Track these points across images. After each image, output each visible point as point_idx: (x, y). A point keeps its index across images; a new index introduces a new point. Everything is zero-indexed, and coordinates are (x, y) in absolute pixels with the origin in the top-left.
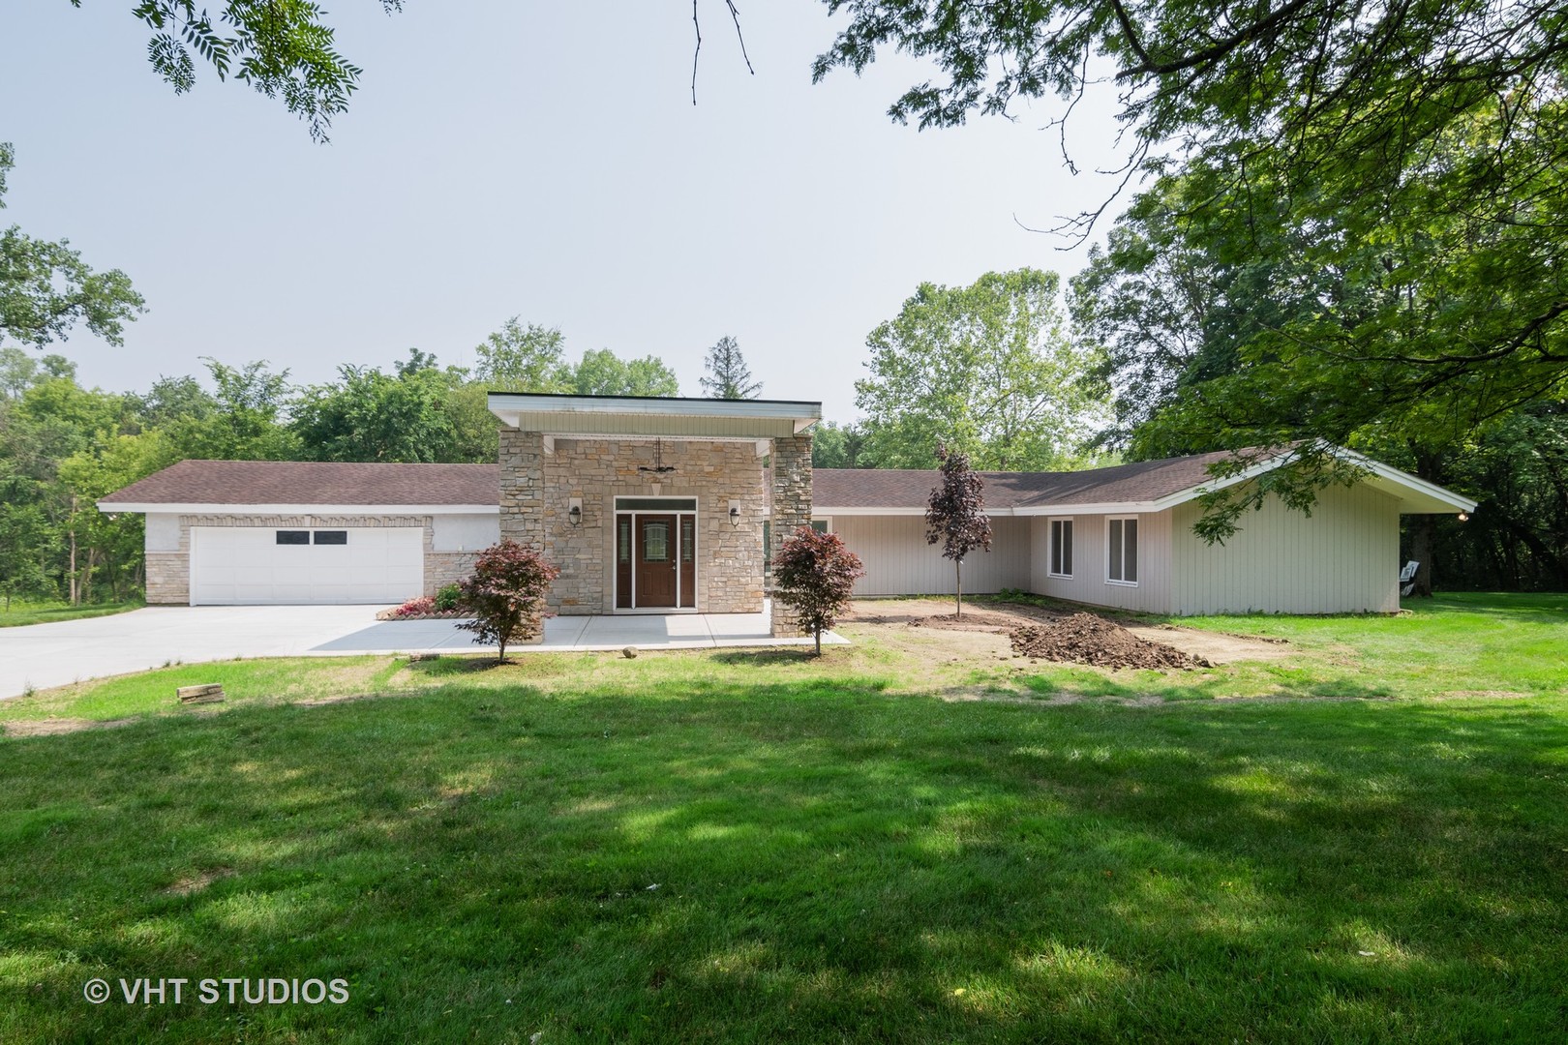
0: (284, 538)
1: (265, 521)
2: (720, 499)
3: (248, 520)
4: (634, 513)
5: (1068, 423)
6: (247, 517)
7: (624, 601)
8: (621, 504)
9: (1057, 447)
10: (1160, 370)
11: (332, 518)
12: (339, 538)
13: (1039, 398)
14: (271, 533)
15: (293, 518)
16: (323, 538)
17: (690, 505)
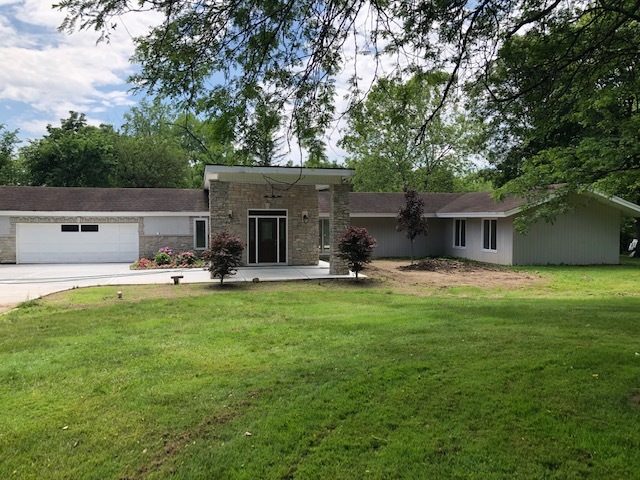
0: (65, 229)
1: (56, 220)
2: (298, 210)
3: (47, 220)
4: (257, 217)
5: (462, 161)
6: (46, 218)
7: (252, 260)
8: (251, 213)
9: (455, 174)
10: (512, 137)
11: (91, 218)
12: (94, 228)
13: (446, 148)
14: (59, 226)
15: (71, 218)
16: (86, 229)
17: (284, 213)
